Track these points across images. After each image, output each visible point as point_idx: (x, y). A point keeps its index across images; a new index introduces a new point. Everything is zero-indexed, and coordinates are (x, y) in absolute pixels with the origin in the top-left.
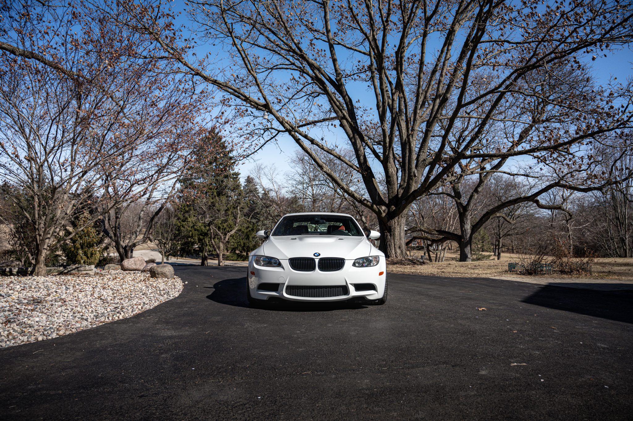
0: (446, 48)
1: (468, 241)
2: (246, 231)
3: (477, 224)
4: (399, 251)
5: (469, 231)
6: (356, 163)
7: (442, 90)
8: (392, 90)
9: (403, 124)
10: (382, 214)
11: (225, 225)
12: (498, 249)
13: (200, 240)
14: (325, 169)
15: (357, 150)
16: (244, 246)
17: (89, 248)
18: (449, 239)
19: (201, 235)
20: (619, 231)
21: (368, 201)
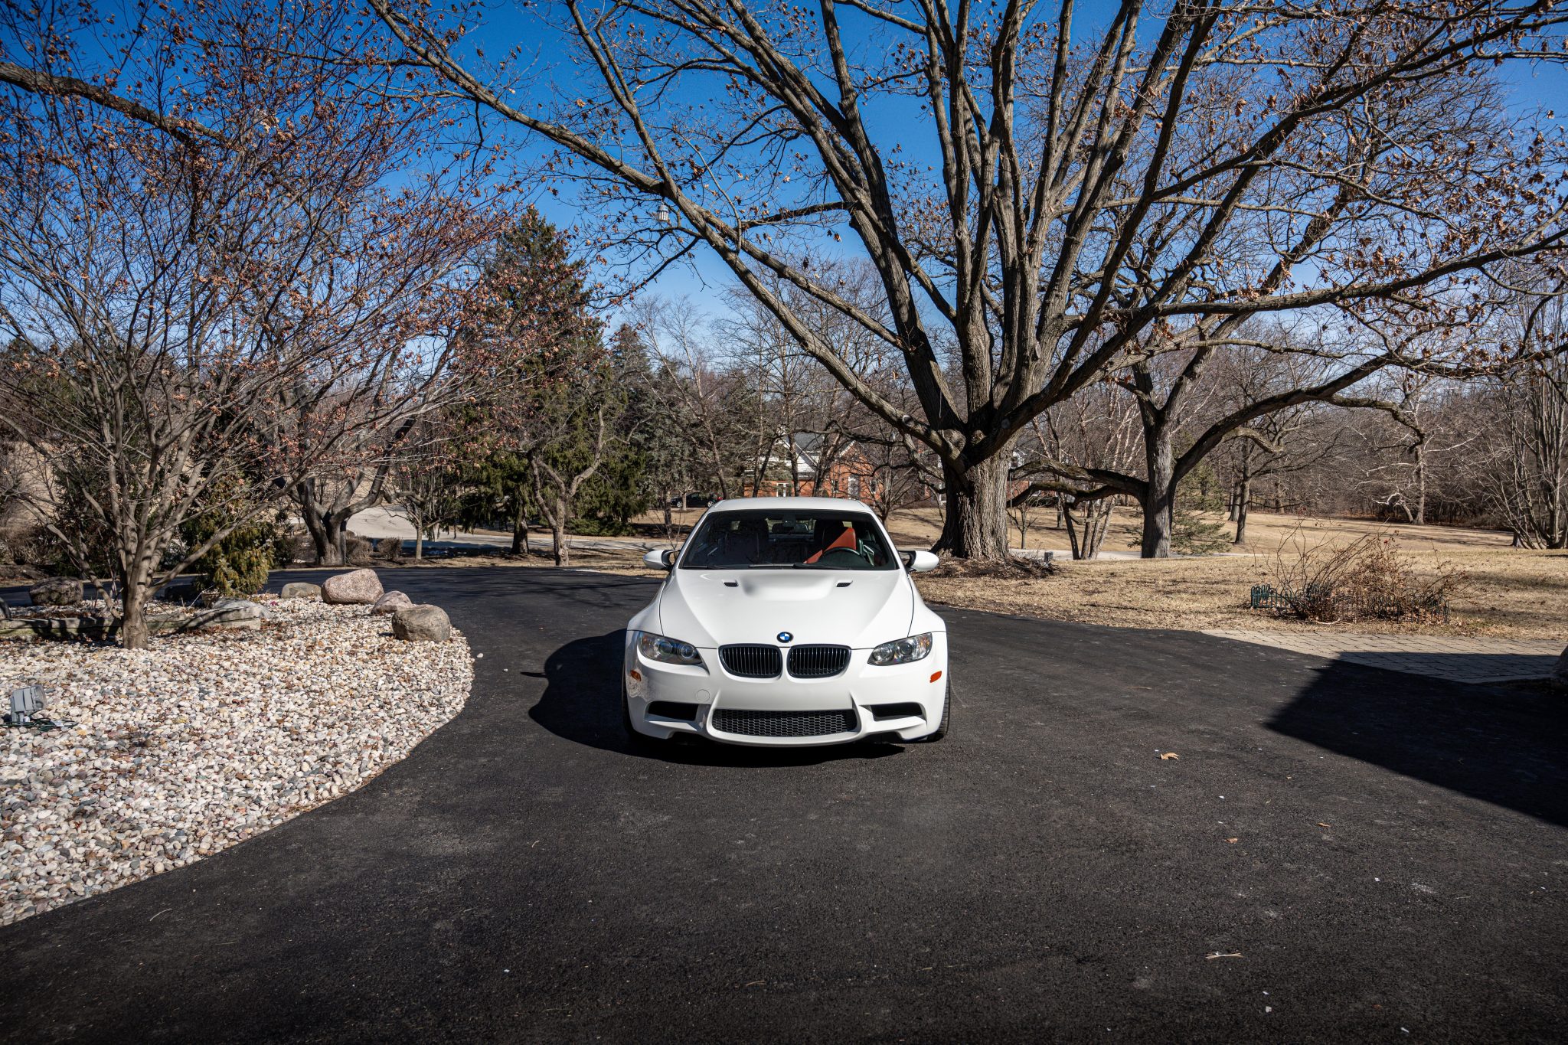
0: (1121, 29)
1: (1164, 498)
2: (619, 467)
3: (1189, 455)
4: (991, 542)
5: (1169, 472)
6: (889, 322)
7: (1111, 134)
8: (982, 137)
9: (1009, 217)
10: (951, 451)
11: (569, 453)
12: (1241, 506)
13: (507, 490)
14: (811, 347)
15: (892, 291)
16: (616, 504)
17: (242, 549)
18: (1119, 491)
19: (510, 477)
20: (1539, 467)
21: (917, 423)
